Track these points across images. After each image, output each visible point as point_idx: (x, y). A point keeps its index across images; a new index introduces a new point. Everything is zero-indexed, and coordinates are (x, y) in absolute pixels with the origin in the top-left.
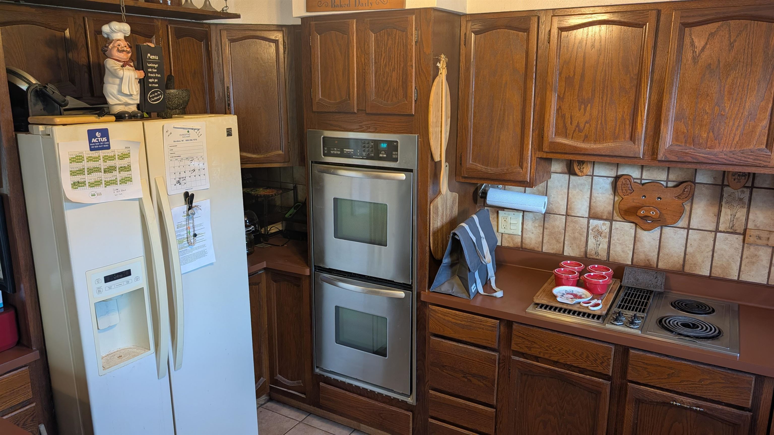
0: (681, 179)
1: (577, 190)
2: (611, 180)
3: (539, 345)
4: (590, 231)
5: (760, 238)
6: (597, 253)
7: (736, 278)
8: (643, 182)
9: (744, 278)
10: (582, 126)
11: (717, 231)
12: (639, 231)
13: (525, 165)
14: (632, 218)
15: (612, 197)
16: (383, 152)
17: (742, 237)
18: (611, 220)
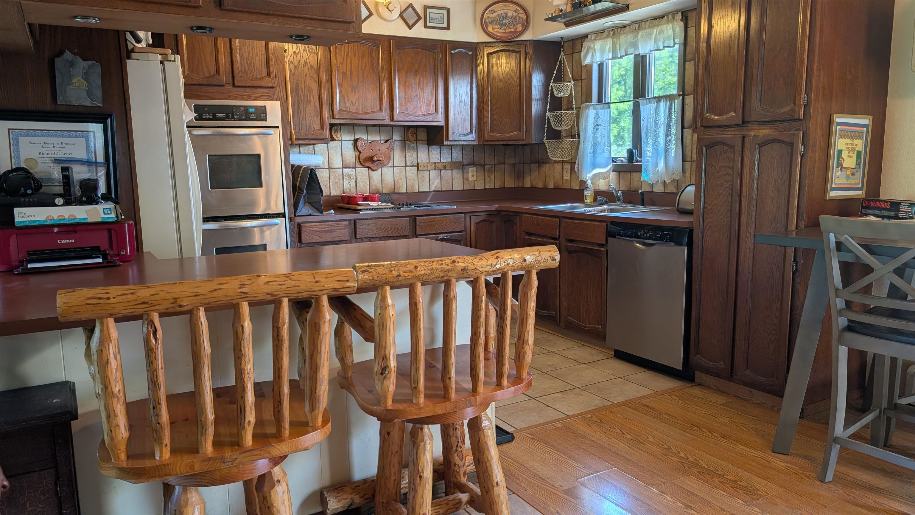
0: (387, 139)
1: (334, 150)
2: (352, 142)
3: (372, 230)
4: (344, 177)
5: (424, 166)
6: (350, 190)
7: (417, 191)
8: (369, 141)
9: (421, 190)
10: (354, 102)
11: (406, 166)
12: (371, 172)
13: (325, 128)
14: (368, 164)
15: (354, 153)
16: (253, 115)
17: (416, 168)
18: (355, 168)
